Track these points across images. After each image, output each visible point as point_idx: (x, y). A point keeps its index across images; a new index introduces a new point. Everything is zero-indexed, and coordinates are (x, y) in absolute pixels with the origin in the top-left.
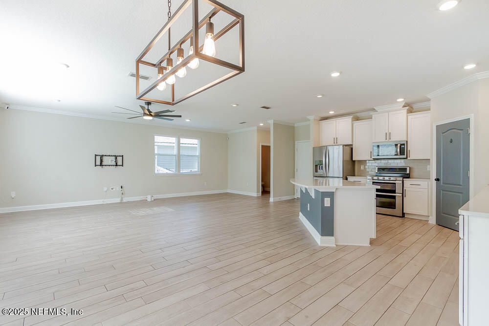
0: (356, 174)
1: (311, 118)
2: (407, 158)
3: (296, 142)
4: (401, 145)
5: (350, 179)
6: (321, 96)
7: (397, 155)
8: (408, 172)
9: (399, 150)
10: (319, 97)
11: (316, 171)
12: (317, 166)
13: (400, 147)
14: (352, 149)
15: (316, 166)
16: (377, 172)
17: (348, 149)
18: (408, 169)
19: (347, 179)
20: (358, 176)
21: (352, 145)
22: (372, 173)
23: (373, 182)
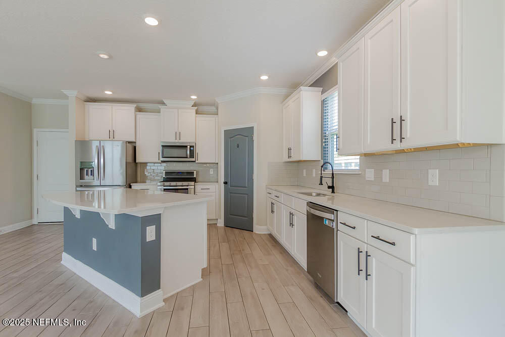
0: (139, 179)
1: (72, 94)
2: (195, 161)
3: (35, 131)
4: (191, 147)
5: (135, 186)
6: (106, 57)
7: (187, 158)
8: (195, 176)
9: (188, 152)
10: (102, 56)
11: (82, 178)
12: (84, 169)
13: (190, 149)
14: (135, 148)
15: (82, 169)
16: (164, 176)
17: (130, 147)
18: (195, 172)
19: (130, 187)
20: (140, 182)
21: (135, 142)
22: (159, 178)
23: (164, 189)
